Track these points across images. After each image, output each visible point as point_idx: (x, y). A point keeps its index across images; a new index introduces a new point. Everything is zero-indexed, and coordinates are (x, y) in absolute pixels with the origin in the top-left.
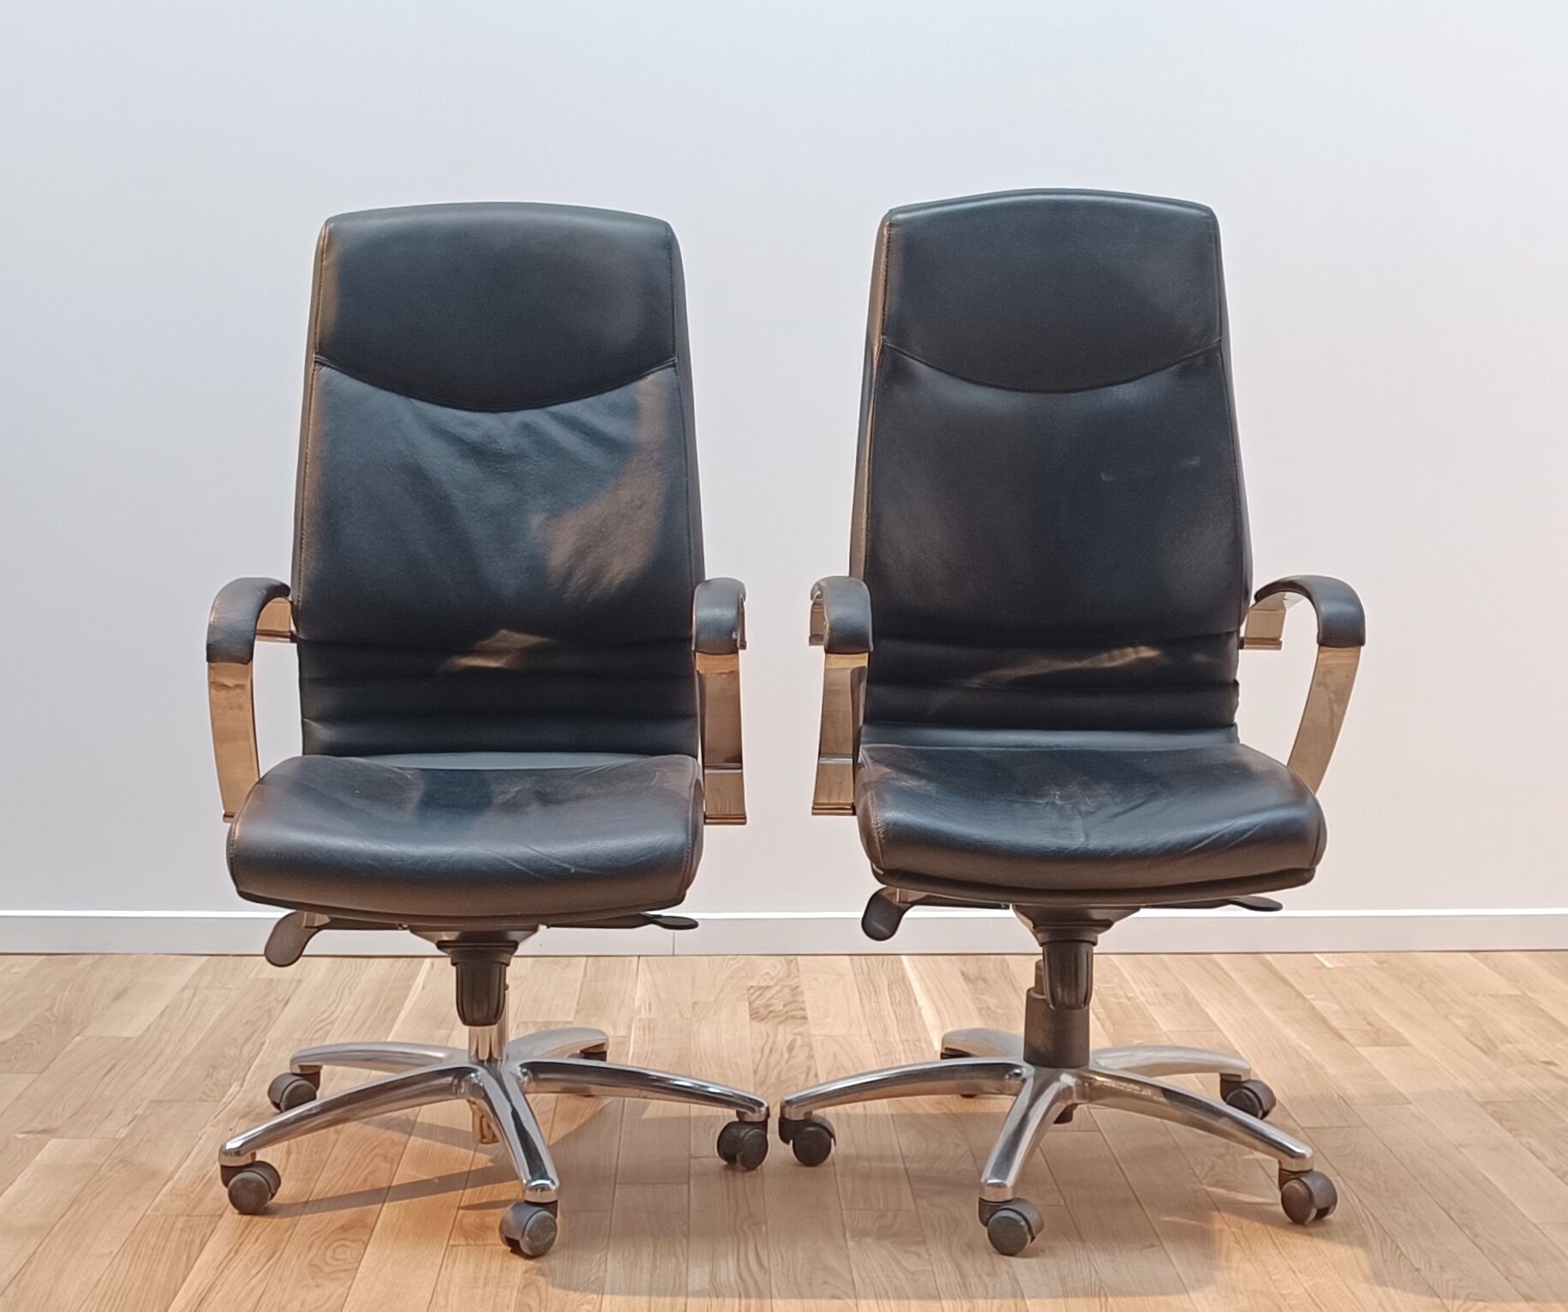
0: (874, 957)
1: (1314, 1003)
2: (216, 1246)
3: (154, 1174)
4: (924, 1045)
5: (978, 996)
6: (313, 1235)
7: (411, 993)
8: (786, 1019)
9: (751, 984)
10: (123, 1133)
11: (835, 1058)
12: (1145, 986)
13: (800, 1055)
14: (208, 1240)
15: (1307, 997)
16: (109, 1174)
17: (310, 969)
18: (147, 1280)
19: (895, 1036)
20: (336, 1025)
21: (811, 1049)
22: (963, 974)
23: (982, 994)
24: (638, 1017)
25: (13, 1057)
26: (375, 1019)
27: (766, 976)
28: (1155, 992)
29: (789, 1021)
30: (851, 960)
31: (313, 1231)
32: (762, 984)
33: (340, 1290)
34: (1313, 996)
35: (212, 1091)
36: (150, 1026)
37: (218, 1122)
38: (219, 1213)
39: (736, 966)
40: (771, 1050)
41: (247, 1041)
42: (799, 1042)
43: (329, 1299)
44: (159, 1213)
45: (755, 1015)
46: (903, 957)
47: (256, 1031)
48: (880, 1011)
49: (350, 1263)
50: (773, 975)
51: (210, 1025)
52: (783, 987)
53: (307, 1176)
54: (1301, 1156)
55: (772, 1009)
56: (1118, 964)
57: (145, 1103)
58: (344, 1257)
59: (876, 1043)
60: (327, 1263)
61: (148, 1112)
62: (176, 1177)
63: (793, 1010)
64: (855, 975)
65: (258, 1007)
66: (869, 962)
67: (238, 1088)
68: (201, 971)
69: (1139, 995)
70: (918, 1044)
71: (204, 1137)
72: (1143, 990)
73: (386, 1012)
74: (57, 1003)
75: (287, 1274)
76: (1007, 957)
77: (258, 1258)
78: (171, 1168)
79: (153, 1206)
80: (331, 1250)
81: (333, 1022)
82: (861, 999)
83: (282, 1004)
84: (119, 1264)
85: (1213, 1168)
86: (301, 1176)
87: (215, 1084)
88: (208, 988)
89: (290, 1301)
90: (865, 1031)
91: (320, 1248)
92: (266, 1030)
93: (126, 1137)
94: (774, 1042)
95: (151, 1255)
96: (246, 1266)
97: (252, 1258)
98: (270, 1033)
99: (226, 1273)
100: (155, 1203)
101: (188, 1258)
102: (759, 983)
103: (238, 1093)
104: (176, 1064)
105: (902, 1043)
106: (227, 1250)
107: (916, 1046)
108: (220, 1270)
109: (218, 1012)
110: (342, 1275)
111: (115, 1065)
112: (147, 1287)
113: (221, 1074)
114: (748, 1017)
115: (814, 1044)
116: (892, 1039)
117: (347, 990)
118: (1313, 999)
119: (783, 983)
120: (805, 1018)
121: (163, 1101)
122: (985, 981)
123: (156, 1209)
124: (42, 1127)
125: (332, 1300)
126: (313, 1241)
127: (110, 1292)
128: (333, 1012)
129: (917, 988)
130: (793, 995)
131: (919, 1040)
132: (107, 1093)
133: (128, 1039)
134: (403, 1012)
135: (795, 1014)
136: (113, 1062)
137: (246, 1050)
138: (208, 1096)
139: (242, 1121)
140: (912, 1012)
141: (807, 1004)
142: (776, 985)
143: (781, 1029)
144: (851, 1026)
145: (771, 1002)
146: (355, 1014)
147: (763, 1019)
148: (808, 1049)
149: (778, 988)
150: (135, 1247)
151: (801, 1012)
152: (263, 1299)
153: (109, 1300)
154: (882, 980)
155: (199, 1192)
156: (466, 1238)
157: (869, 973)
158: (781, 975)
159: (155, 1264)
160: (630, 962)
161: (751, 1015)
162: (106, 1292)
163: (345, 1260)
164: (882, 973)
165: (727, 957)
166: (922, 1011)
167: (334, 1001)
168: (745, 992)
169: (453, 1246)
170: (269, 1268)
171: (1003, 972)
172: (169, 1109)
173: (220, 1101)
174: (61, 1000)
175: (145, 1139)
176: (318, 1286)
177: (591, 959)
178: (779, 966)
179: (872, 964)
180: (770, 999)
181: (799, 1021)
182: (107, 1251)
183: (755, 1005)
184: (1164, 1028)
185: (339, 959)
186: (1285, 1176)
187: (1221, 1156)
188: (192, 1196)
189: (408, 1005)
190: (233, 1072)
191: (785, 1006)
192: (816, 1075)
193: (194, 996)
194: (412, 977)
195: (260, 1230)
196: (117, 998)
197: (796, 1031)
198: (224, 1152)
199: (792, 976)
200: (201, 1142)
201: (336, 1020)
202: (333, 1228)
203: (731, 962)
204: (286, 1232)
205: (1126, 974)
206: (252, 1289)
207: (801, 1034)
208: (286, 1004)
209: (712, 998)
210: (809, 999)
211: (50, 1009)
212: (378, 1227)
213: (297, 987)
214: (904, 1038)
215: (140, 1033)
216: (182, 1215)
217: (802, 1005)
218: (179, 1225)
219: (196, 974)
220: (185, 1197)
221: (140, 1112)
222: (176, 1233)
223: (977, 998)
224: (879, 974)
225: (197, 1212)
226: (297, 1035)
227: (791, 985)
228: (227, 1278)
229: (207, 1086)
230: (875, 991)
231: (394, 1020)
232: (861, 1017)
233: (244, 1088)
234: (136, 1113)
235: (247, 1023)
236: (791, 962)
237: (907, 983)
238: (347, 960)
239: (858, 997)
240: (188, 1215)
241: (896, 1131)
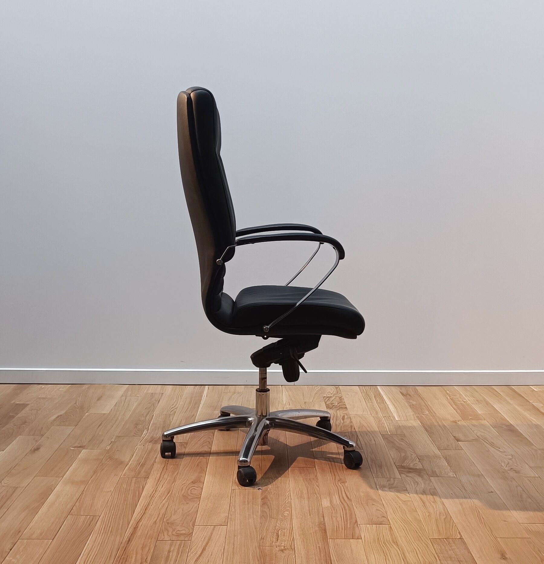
0: (367, 387)
3: (122, 463)
4: (392, 418)
7: (203, 398)
9: (324, 395)
10: (108, 447)
11: (360, 422)
13: (347, 421)
14: (144, 487)
16: (106, 463)
17: (165, 390)
18: (125, 500)
19: (380, 414)
20: (178, 409)
22: (401, 392)
23: (409, 400)
24: (286, 407)
25: (65, 420)
26: (191, 407)
27: (329, 393)
29: (340, 409)
30: (359, 388)
31: (182, 484)
32: (328, 396)
33: (195, 505)
35: (137, 432)
36: (112, 409)
37: (141, 444)
38: (147, 477)
39: (318, 389)
40: (336, 420)
41: (147, 414)
42: (346, 416)
44: (125, 477)
45: (328, 407)
46: (378, 387)
47: (150, 411)
48: (373, 406)
49: (198, 495)
50: (331, 392)
51: (134, 408)
53: (176, 464)
55: (334, 405)
57: (114, 437)
59: (374, 417)
61: (116, 440)
62: (130, 464)
64: (360, 393)
65: (149, 403)
67: (147, 432)
68: (127, 390)
70: (389, 418)
71: (137, 449)
73: (195, 404)
74: (78, 401)
78: (127, 460)
79: (123, 474)
80: (190, 491)
81: (176, 408)
82: (365, 401)
83: (157, 402)
84: (115, 494)
87: (138, 430)
88: (130, 396)
90: (369, 413)
92: (153, 411)
93: (110, 449)
94: (337, 417)
95: (125, 492)
97: (162, 493)
98: (155, 412)
100: (123, 473)
101: (139, 493)
102: (326, 395)
104: (123, 423)
105: (384, 417)
106: (152, 490)
108: (151, 497)
109: (135, 404)
110: (195, 499)
111: (101, 423)
112: (125, 504)
113: (140, 427)
115: (352, 418)
116: (380, 416)
117: (180, 397)
119: (336, 396)
120: (346, 408)
121: (120, 436)
122: (410, 395)
123: (124, 475)
124: (79, 445)
127: (113, 505)
128: (176, 405)
129: (385, 398)
130: (340, 400)
131: (390, 416)
132: (100, 433)
133: (105, 414)
134: (201, 404)
135: (342, 406)
137: (147, 418)
138: (137, 435)
139: (150, 443)
140: (385, 406)
141: (346, 403)
143: (338, 412)
144: (364, 411)
146: (184, 405)
147: (331, 408)
148: (350, 419)
149: (334, 397)
150: (119, 489)
151: (345, 406)
152: (168, 508)
154: (372, 395)
155: (139, 469)
157: (366, 392)
158: (334, 393)
159: (127, 495)
160: (279, 388)
161: (326, 407)
165: (314, 386)
166: (389, 406)
167: (176, 401)
168: (323, 398)
169: (234, 489)
171: (416, 392)
172: (123, 439)
173: (141, 436)
174: (79, 400)
175: (117, 450)
178: (333, 389)
179: (367, 389)
180: (332, 401)
181: (344, 409)
182: (109, 490)
183: (327, 403)
185: (175, 386)
188: (137, 470)
189: (202, 402)
190: (144, 426)
191: (338, 404)
192: (354, 429)
193: (125, 399)
194: (202, 393)
196: (98, 400)
197: (344, 413)
199: (338, 393)
200: (136, 451)
201: (178, 407)
202: (189, 482)
203: (315, 388)
204: (172, 484)
206: (164, 504)
207: (346, 414)
208: (159, 402)
209: (311, 401)
210: (347, 401)
211: (76, 403)
213: (162, 396)
214: (384, 415)
215: (109, 412)
216: (134, 477)
217: (344, 404)
218: (134, 481)
219: (125, 391)
220: (134, 471)
221: (113, 440)
222: (133, 484)
223: (408, 402)
224: (370, 392)
225: (139, 476)
226: (165, 413)
227: (339, 396)
228: (154, 500)
229: (135, 431)
230: (370, 398)
231: (198, 407)
232: (367, 408)
233: (149, 432)
234: (112, 440)
235: (146, 409)
236: (337, 388)
237: (381, 396)
240: (136, 477)
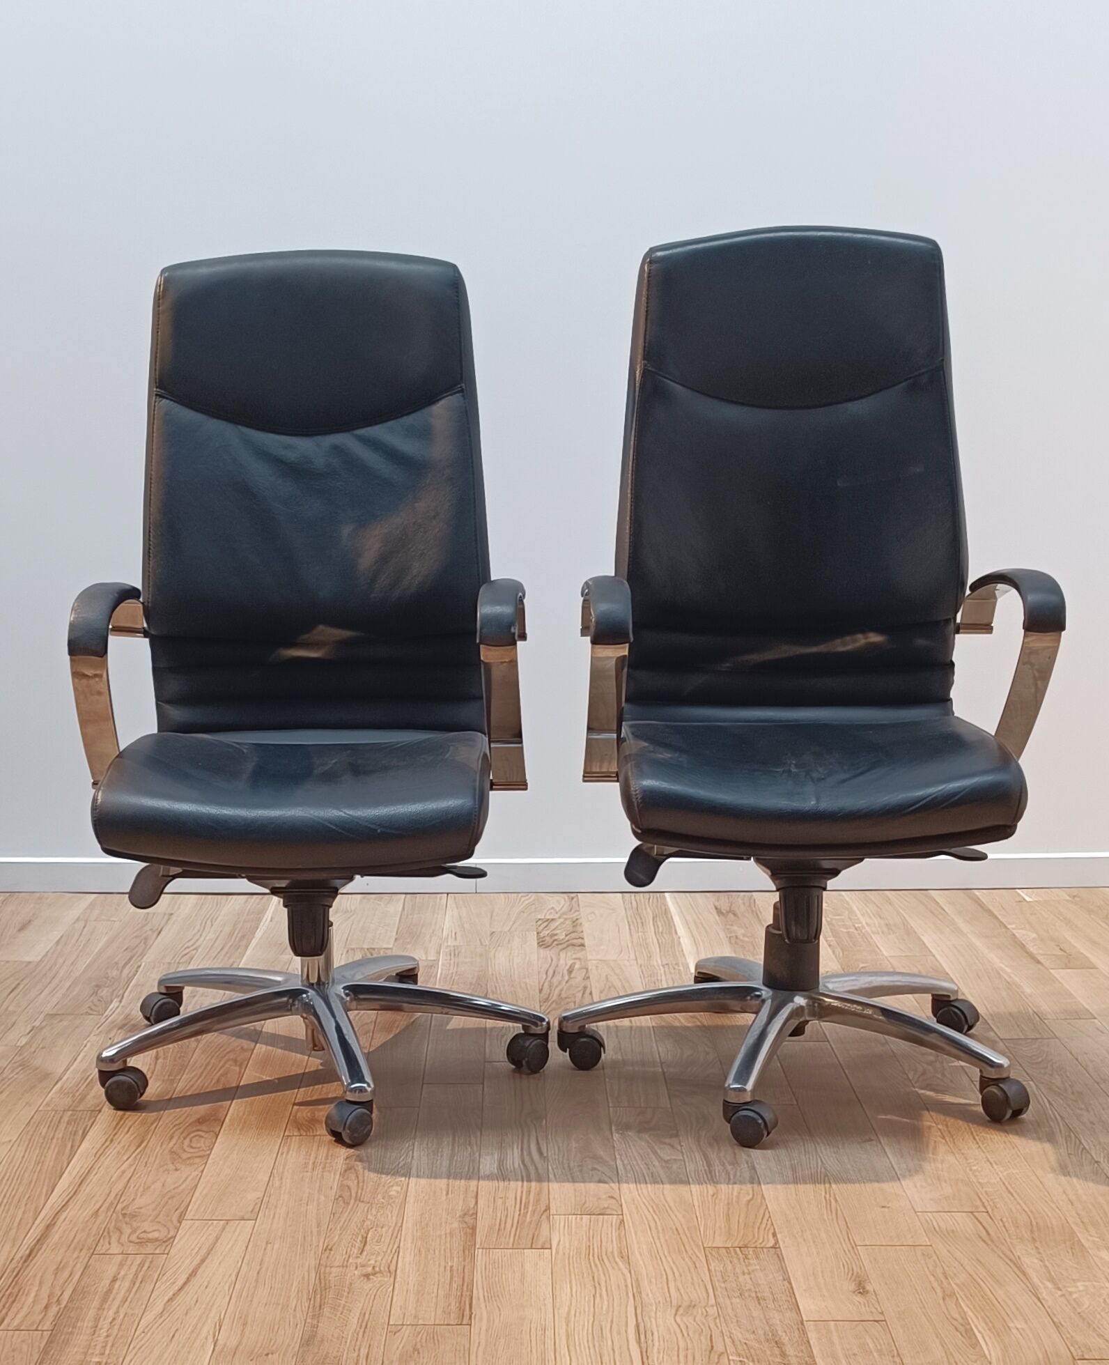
0: (642, 894)
1: (1014, 931)
2: (95, 1136)
3: (47, 1076)
4: (681, 968)
5: (728, 927)
6: (175, 1126)
7: (262, 924)
8: (568, 946)
9: (539, 917)
10: (24, 1041)
11: (607, 978)
12: (870, 917)
13: (578, 976)
14: (88, 1131)
15: (1009, 926)
16: (11, 1075)
17: (180, 905)
18: (39, 1163)
19: (657, 960)
20: (200, 950)
21: (587, 972)
22: (716, 908)
23: (732, 925)
24: (446, 944)
26: (231, 946)
27: (552, 911)
28: (879, 924)
29: (569, 948)
30: (623, 897)
31: (177, 1124)
32: (548, 917)
33: (194, 1174)
34: (1014, 926)
35: (95, 1005)
36: (47, 952)
37: (100, 1031)
38: (98, 1108)
39: (527, 902)
40: (554, 972)
41: (126, 964)
42: (577, 966)
43: (185, 1181)
44: (49, 1108)
45: (542, 944)
46: (666, 894)
47: (133, 956)
48: (646, 939)
49: (203, 1150)
50: (558, 909)
51: (96, 951)
52: (566, 919)
54: (1000, 1066)
55: (556, 938)
56: (848, 899)
57: (42, 1016)
58: (198, 1145)
59: (641, 966)
60: (185, 1151)
61: (44, 1024)
62: (64, 1078)
63: (573, 939)
64: (626, 909)
65: (136, 937)
66: (638, 898)
67: (118, 1004)
68: (92, 906)
69: (865, 926)
70: (676, 967)
71: (88, 1045)
72: (869, 921)
73: (240, 941)
75: (151, 1159)
76: (754, 894)
77: (129, 1146)
78: (61, 1070)
79: (45, 1103)
80: (188, 1140)
81: (196, 949)
82: (630, 929)
83: (156, 934)
84: (17, 1150)
85: (924, 1073)
86: (166, 1077)
87: (99, 1000)
88: (95, 920)
89: (154, 1182)
90: (632, 956)
91: (179, 1138)
92: (143, 955)
93: (26, 1044)
94: (557, 966)
95: (43, 1144)
96: (118, 1153)
97: (124, 1146)
98: (145, 958)
99: (102, 1159)
100: (47, 1099)
101: (72, 1146)
102: (545, 916)
103: (118, 1007)
104: (68, 984)
105: (663, 966)
106: (103, 1140)
107: (674, 969)
108: (98, 1155)
109: (104, 940)
110: (197, 1160)
111: (19, 984)
112: (38, 1170)
113: (104, 992)
114: (536, 945)
115: (590, 968)
116: (655, 964)
117: (209, 923)
118: (1014, 929)
119: (565, 916)
120: (583, 945)
121: (56, 1015)
122: (735, 915)
123: (48, 1105)
125: (187, 1182)
126: (174, 1133)
127: (8, 1174)
128: (198, 940)
129: (677, 920)
130: (574, 926)
131: (677, 964)
132: (11, 1008)
133: (29, 962)
134: (254, 940)
135: (575, 942)
136: (17, 983)
137: (126, 971)
139: (119, 1032)
140: (673, 940)
141: (585, 933)
142: (560, 918)
143: (562, 955)
144: (621, 953)
145: (555, 932)
146: (215, 942)
147: (549, 946)
148: (585, 971)
149: (562, 920)
150: (29, 1137)
151: (580, 940)
152: (131, 1181)
153: (8, 1180)
154: (648, 913)
155: (82, 1091)
156: (299, 1129)
157: (637, 908)
158: (564, 909)
159: (46, 1150)
160: (441, 899)
161: (538, 943)
162: (5, 1174)
163: (199, 1148)
164: (648, 909)
165: (520, 895)
166: (681, 939)
167: (199, 931)
168: (534, 923)
169: (288, 1136)
170: (138, 1154)
171: (750, 906)
172: (61, 1021)
173: (102, 1015)
175: (41, 1046)
176: (176, 1170)
177: (408, 896)
178: (563, 902)
179: (640, 900)
180: (554, 930)
181: (577, 948)
182: (7, 1139)
183: (542, 935)
184: (886, 954)
185: (204, 896)
186: (985, 1083)
187: (931, 1063)
188: (77, 1094)
189: (259, 934)
190: (114, 991)
191: (566, 936)
192: (591, 993)
193: (84, 927)
194: (262, 912)
195: (131, 1123)
196: (22, 929)
197: (574, 956)
198: (100, 1060)
199: (573, 911)
200: (86, 1049)
201: (200, 946)
202: (191, 1121)
203: (523, 899)
204: (152, 1124)
205: (855, 908)
206: (124, 1172)
207: (579, 959)
208: (160, 933)
209: (506, 929)
210: (587, 929)
212: (227, 1120)
213: (169, 919)
214: (665, 962)
215: (39, 958)
216: (68, 1110)
217: (581, 935)
218: (66, 1119)
219: (87, 909)
220: (71, 1095)
221: (37, 1023)
222: (62, 1126)
223: (728, 929)
224: (646, 908)
225: (81, 1108)
226: (167, 960)
227: (572, 918)
228: (103, 1162)
229: (92, 1002)
230: (642, 923)
231: (247, 947)
232: (630, 945)
233: (122, 1004)
234: (33, 1023)
235: (126, 949)
236: (572, 898)
237: (669, 916)
238: (210, 896)
239: (627, 927)
240: (73, 1110)
241: (656, 1041)
